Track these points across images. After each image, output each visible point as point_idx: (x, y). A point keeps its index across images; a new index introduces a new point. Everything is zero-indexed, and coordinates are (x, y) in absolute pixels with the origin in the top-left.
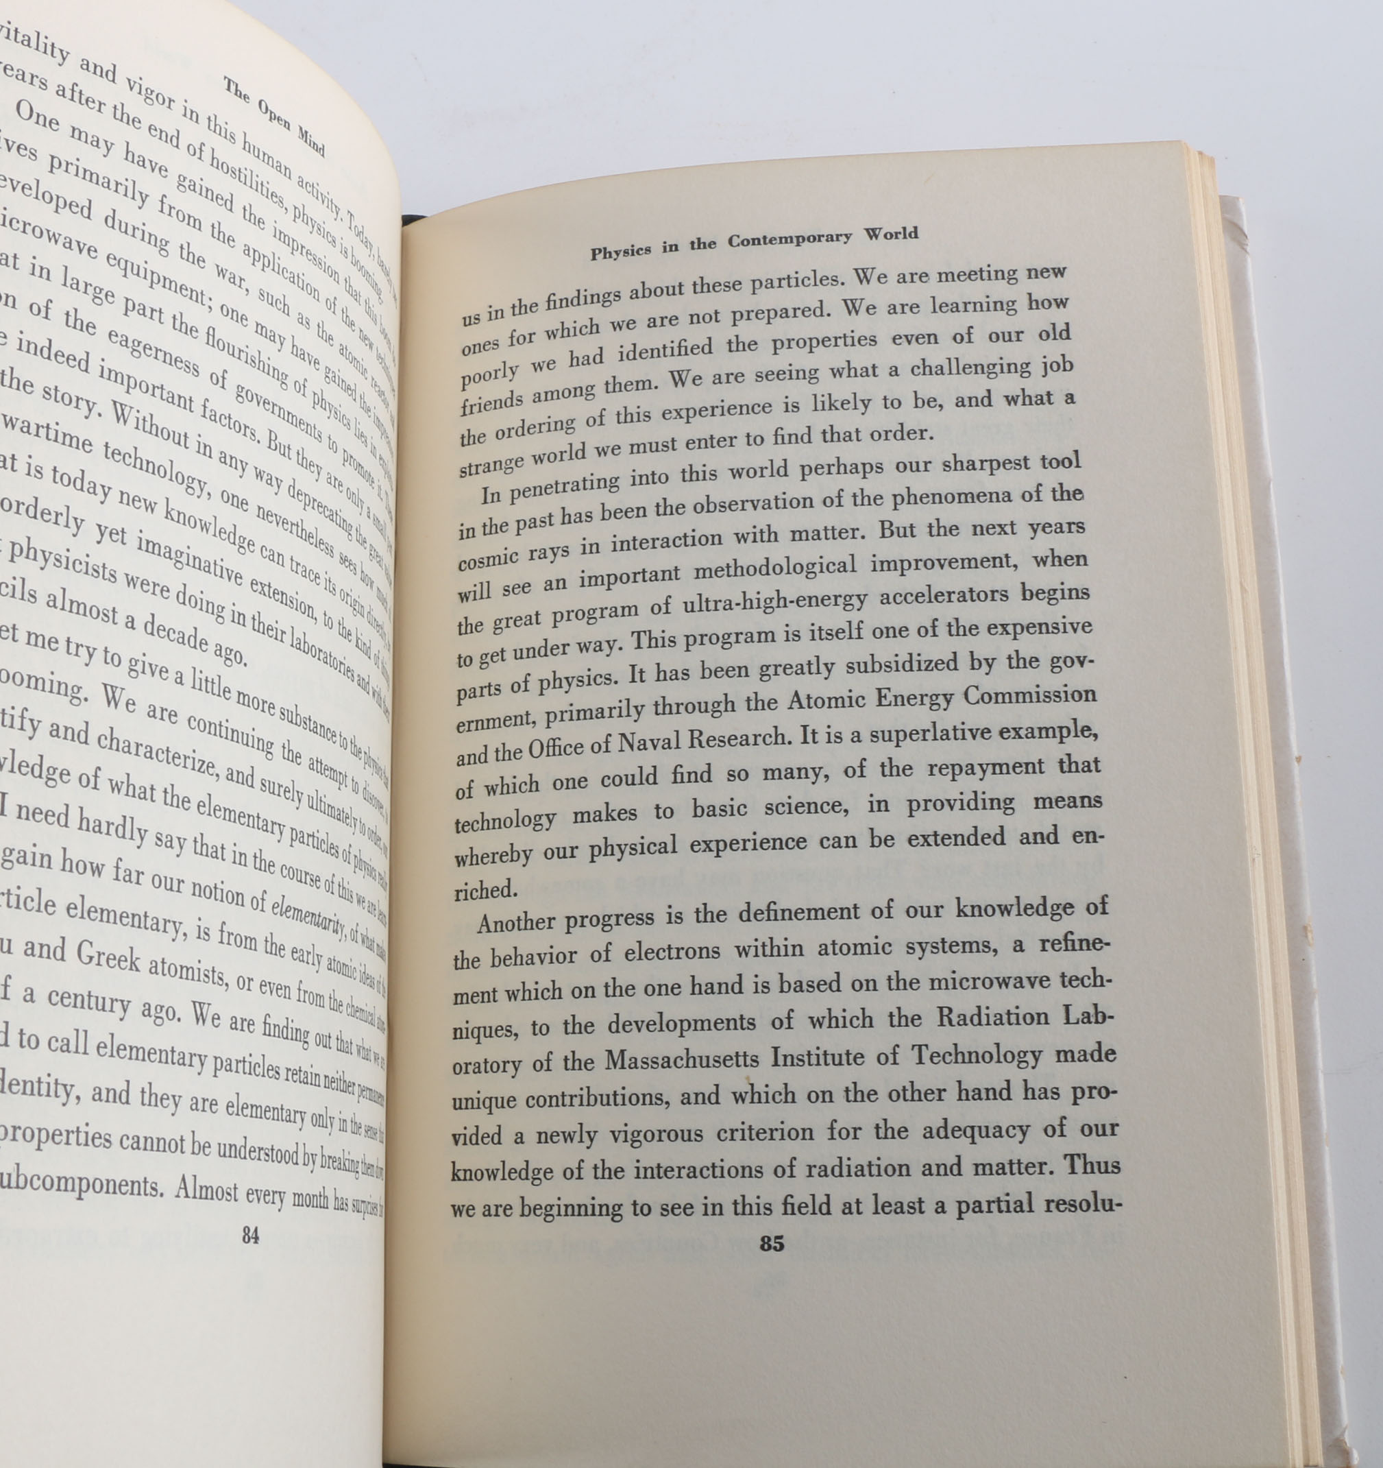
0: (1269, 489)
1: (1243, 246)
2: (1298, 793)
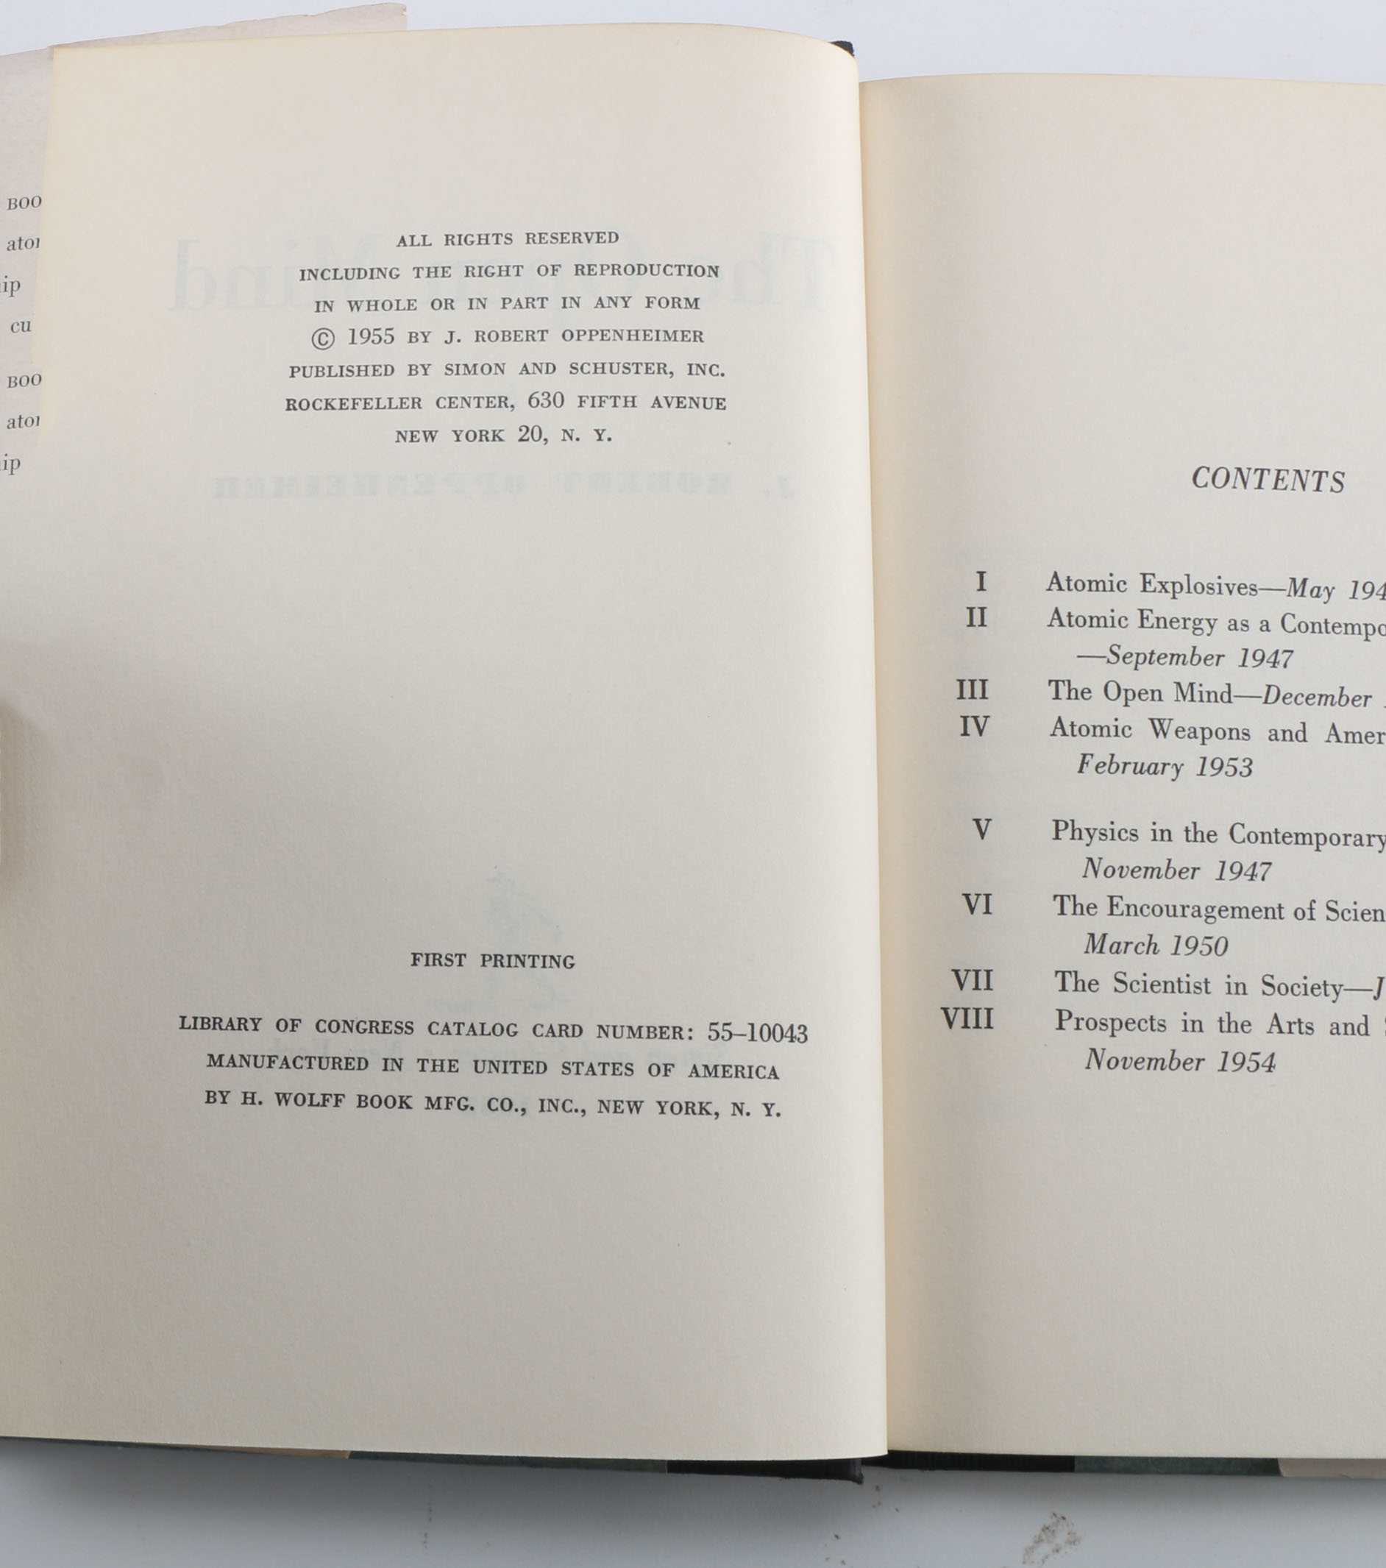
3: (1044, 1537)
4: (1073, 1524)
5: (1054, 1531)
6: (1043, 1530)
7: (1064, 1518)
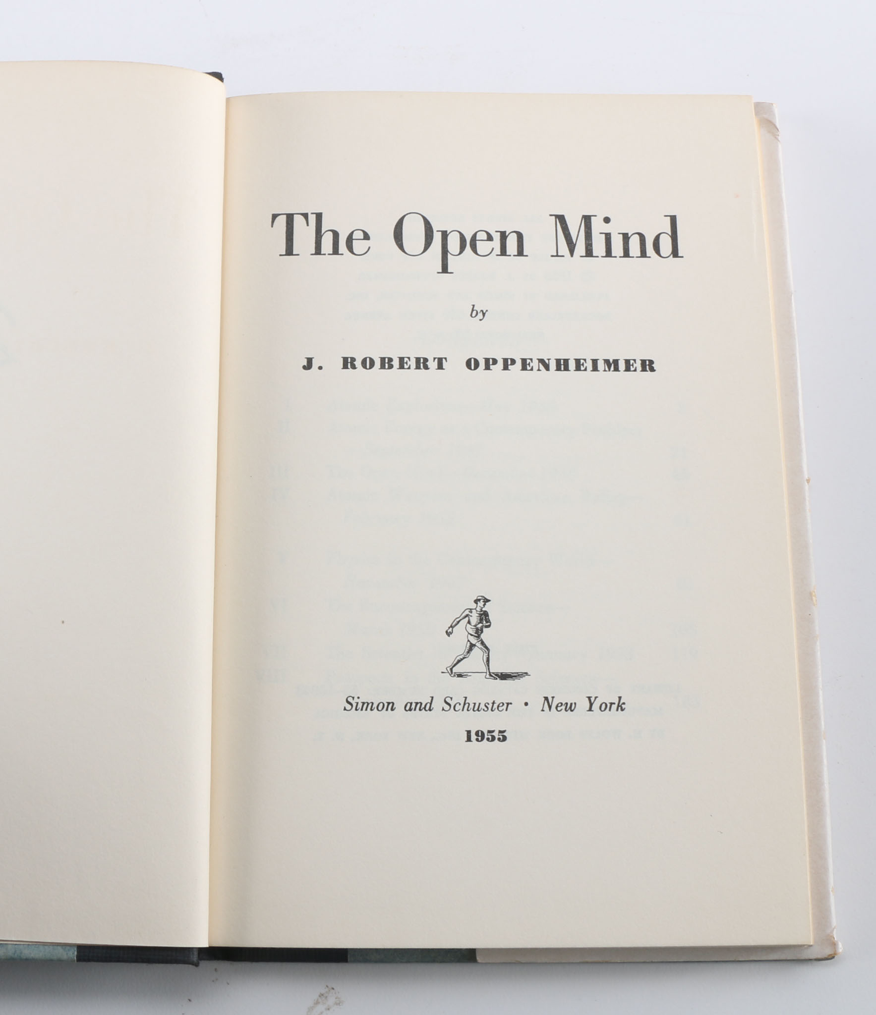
0: (791, 300)
1: (776, 137)
2: (807, 503)
3: (320, 1000)
4: (339, 993)
5: (326, 997)
6: (320, 996)
7: (333, 989)
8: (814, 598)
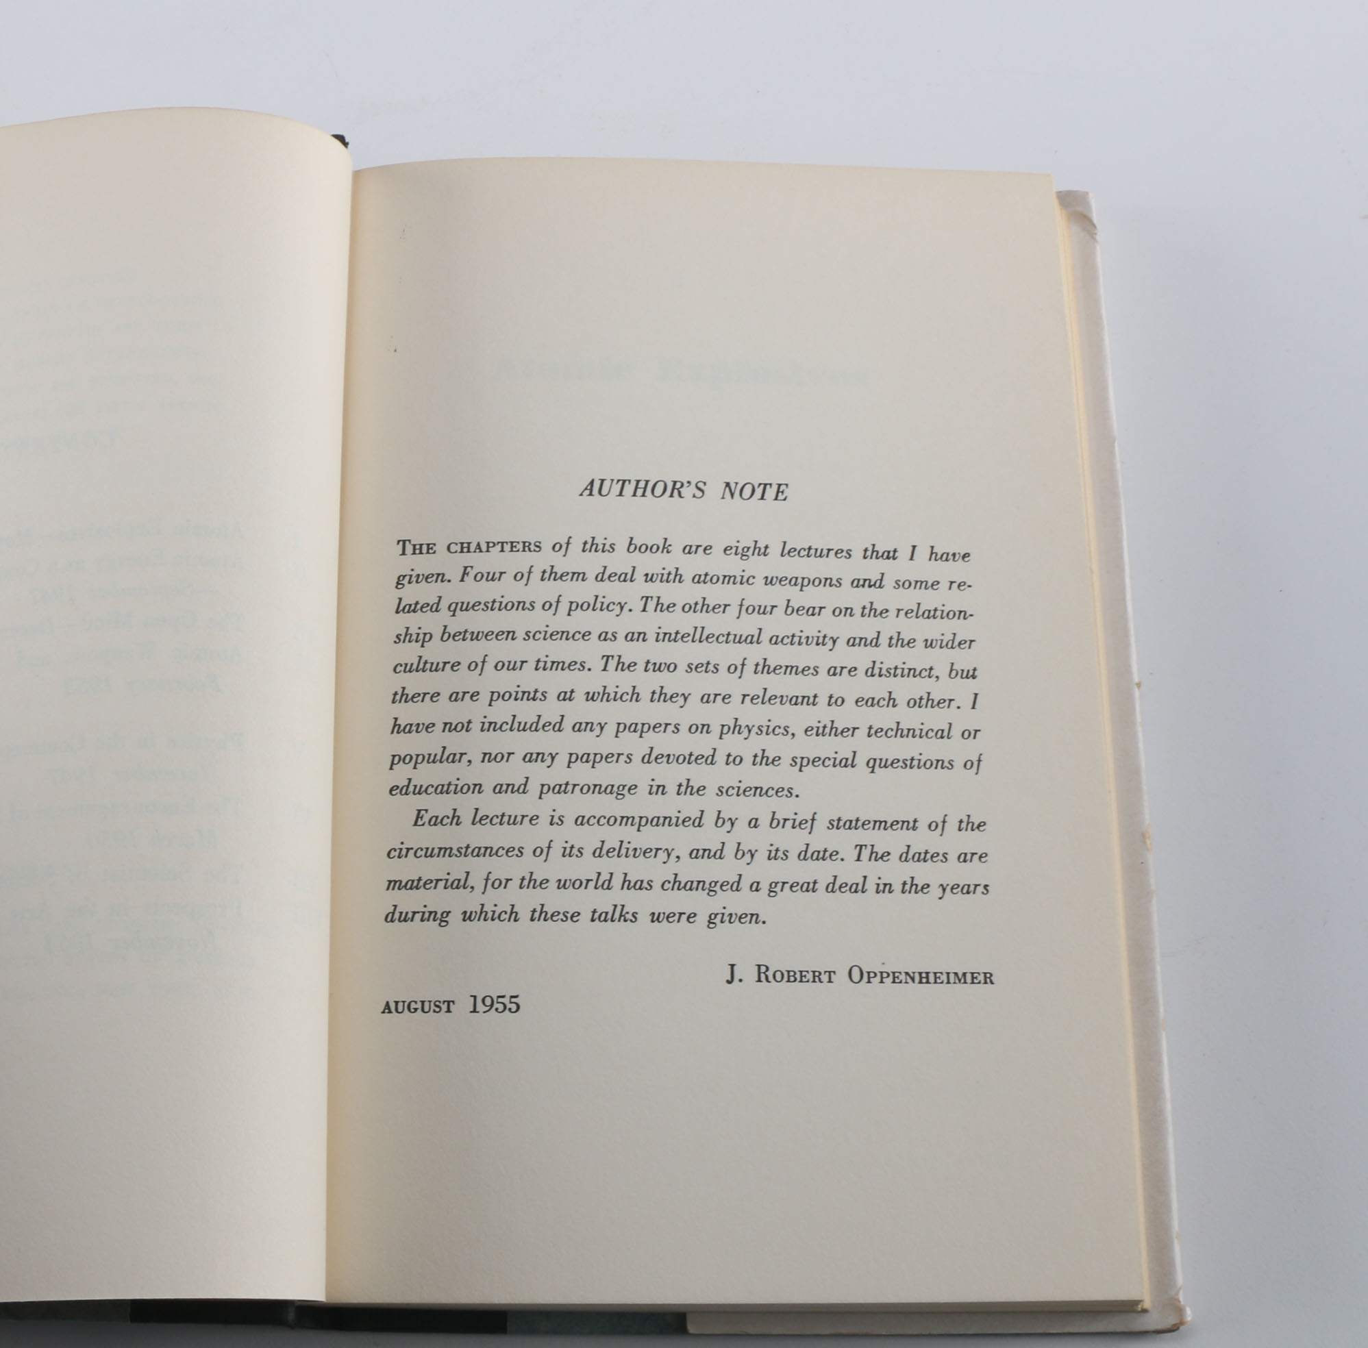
8: (1148, 842)
